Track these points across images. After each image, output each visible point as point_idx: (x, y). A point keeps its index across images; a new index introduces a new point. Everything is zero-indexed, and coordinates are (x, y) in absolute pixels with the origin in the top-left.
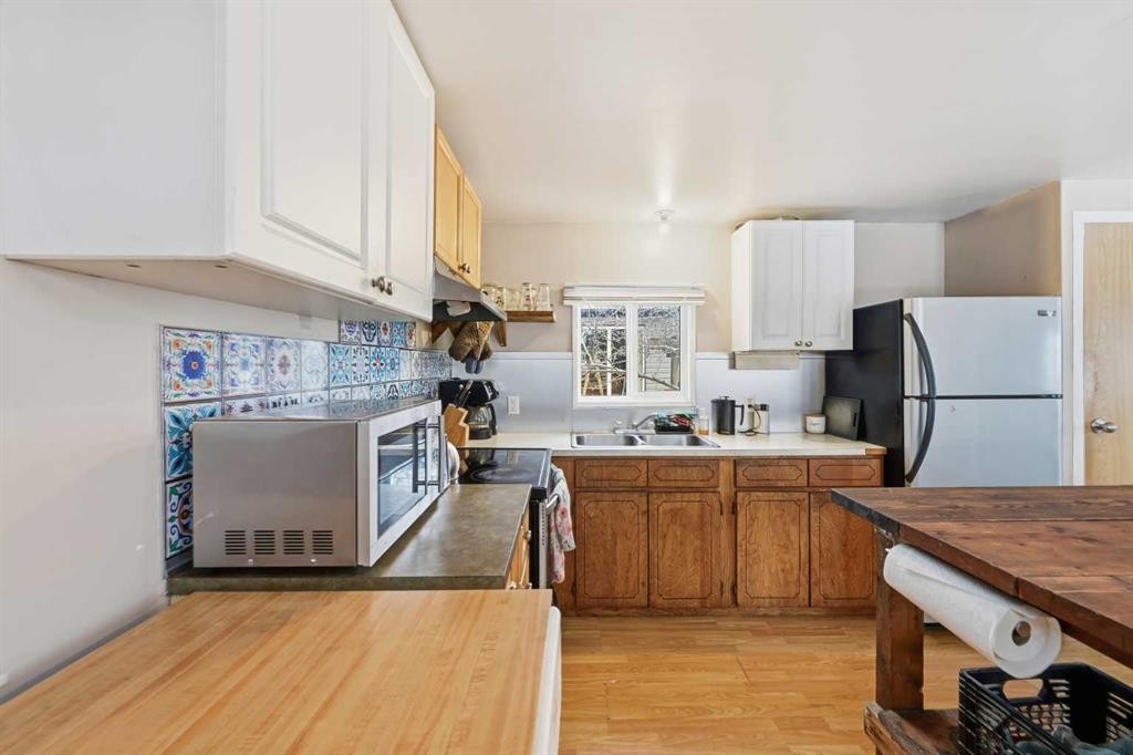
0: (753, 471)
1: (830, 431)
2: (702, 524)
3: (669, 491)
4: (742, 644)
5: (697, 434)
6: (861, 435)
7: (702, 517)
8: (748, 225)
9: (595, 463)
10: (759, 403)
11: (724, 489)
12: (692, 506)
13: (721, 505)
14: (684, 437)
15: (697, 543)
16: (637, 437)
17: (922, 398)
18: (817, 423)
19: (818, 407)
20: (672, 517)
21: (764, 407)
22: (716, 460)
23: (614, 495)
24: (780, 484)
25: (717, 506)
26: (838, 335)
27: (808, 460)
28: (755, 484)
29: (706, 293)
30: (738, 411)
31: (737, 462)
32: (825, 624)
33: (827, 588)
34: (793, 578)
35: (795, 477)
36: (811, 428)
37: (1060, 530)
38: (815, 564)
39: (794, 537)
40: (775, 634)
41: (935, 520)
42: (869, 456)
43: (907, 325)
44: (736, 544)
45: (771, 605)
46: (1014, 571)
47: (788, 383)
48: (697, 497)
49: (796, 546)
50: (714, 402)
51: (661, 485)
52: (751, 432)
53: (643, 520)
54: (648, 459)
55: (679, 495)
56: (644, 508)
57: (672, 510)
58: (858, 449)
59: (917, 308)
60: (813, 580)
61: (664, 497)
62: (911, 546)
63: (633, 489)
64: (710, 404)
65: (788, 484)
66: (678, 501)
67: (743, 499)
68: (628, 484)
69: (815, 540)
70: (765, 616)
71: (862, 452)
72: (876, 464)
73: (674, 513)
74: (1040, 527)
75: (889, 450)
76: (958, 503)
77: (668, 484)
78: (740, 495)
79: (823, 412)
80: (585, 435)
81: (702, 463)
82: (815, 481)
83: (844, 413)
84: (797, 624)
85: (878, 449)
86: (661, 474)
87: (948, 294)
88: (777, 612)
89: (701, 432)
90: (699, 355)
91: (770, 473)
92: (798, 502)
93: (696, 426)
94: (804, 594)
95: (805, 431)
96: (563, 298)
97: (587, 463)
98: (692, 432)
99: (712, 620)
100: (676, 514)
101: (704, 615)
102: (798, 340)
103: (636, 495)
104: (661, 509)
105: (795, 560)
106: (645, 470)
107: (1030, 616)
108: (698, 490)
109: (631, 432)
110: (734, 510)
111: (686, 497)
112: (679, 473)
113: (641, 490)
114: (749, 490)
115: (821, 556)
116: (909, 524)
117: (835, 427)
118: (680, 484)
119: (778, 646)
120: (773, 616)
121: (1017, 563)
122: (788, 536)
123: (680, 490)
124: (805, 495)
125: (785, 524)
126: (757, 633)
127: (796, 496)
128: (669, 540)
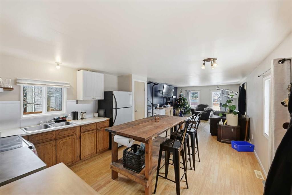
0: (85, 128)
1: (99, 116)
2: (72, 143)
3: (62, 138)
4: (83, 167)
5: (68, 121)
6: (105, 116)
7: (72, 142)
8: (82, 71)
9: (37, 136)
10: (84, 112)
11: (78, 133)
12: (69, 140)
13: (77, 137)
14: (64, 123)
15: (71, 149)
16: (49, 125)
17: (115, 109)
18: (97, 115)
19: (97, 111)
20: (63, 144)
21: (85, 113)
22: (76, 127)
23: (44, 143)
24: (91, 129)
25: (76, 138)
26: (101, 97)
27: (96, 123)
28: (85, 131)
29: (70, 85)
30: (79, 114)
31: (81, 127)
32: (99, 156)
33: (100, 148)
34: (93, 149)
35: (94, 127)
36: (95, 116)
37: (133, 128)
38: (98, 145)
39: (93, 140)
40: (90, 162)
41: (120, 130)
42: (107, 120)
43: (113, 96)
44: (81, 146)
45: (89, 156)
46: (129, 134)
47: (90, 106)
48: (71, 137)
49: (94, 142)
50: (72, 112)
51: (60, 136)
52: (82, 118)
53: (54, 148)
54: (56, 131)
55: (65, 138)
56: (55, 144)
57: (63, 143)
58: (105, 119)
59: (114, 93)
60: (97, 147)
61: (61, 140)
62: (117, 135)
63: (51, 140)
64: (71, 113)
65: (92, 129)
66: (65, 140)
67: (82, 135)
68: (49, 139)
69: (97, 139)
70: (87, 159)
71: (106, 120)
72: (108, 121)
73: (64, 143)
74: (131, 128)
75: (110, 119)
76: (122, 126)
77: (62, 136)
78: (82, 134)
79: (98, 112)
80: (28, 128)
81: (72, 128)
82: (98, 127)
83: (102, 112)
84: (94, 158)
85: (109, 119)
86: (60, 134)
87: (118, 91)
88: (90, 157)
89: (69, 121)
90: (68, 101)
91: (88, 128)
92: (94, 132)
93: (67, 119)
94: (95, 151)
95: (94, 117)
96: (17, 83)
97: (33, 136)
98: (66, 121)
99: (75, 166)
100: (65, 143)
101: (73, 165)
102: (93, 97)
103: (52, 141)
104: (60, 143)
105: (94, 145)
106: (55, 134)
107: (130, 139)
108: (71, 135)
109: (46, 124)
110: (80, 138)
111: (68, 138)
112: (66, 132)
113: (54, 140)
114: (84, 132)
115: (99, 142)
116: (117, 131)
117: (100, 115)
118: (66, 135)
119: (91, 164)
120: (89, 159)
121: (129, 133)
122: (92, 140)
123: (66, 137)
124: (96, 131)
125: (92, 138)
126: (86, 164)
127: (94, 131)
128: (62, 151)
